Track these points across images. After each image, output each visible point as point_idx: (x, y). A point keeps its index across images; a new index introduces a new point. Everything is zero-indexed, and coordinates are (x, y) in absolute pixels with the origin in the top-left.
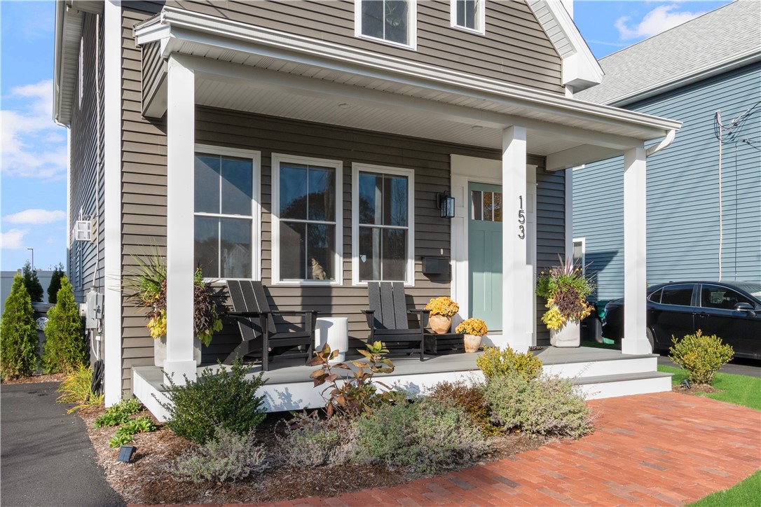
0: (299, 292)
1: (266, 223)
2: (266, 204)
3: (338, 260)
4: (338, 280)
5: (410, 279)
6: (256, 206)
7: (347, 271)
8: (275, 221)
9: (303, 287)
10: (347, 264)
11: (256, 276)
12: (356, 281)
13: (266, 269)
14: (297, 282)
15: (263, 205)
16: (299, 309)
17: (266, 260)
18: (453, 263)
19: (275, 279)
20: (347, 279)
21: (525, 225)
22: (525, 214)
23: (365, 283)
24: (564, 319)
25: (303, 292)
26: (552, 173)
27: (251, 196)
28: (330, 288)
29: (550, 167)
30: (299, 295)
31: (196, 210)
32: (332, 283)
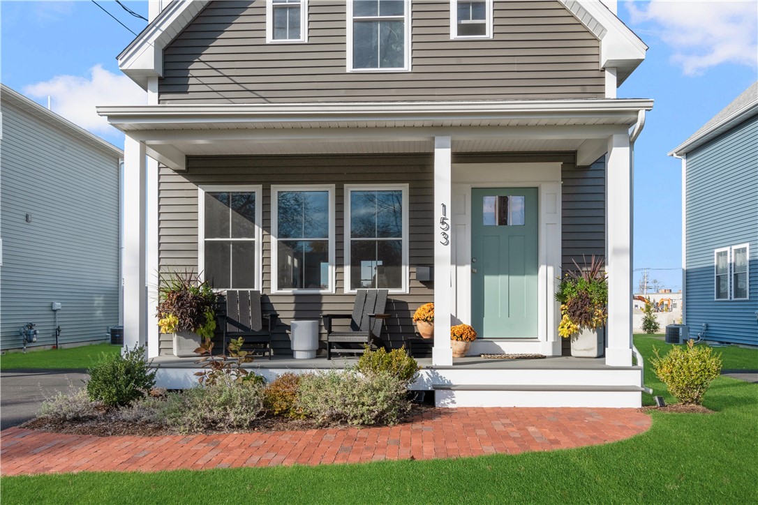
0: (292, 300)
1: (266, 244)
2: (266, 227)
3: (331, 270)
4: (331, 289)
5: (405, 289)
6: (258, 230)
7: (339, 281)
8: (274, 241)
9: (296, 295)
10: (339, 274)
11: (258, 286)
12: (347, 289)
13: (266, 281)
14: (289, 291)
15: (264, 228)
17: (267, 274)
19: (274, 289)
20: (339, 287)
21: (449, 233)
22: (449, 222)
23: (355, 291)
24: (576, 327)
25: (296, 299)
27: (253, 221)
28: (320, 296)
29: (582, 161)
30: (293, 302)
32: (323, 292)
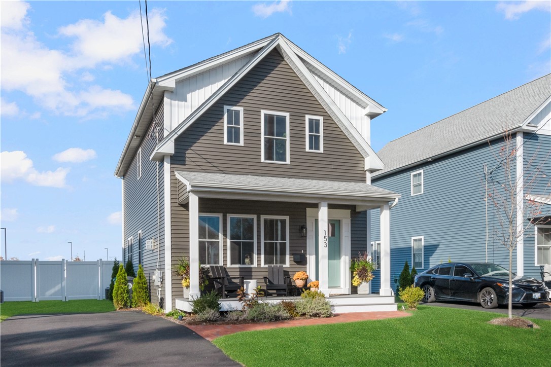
0: (238, 270)
1: (225, 242)
2: (225, 235)
3: (255, 256)
4: (255, 265)
5: (287, 265)
6: (221, 236)
7: (259, 261)
8: (229, 241)
9: (240, 268)
10: (259, 258)
11: (221, 264)
12: (263, 265)
13: (225, 261)
14: (237, 266)
15: (224, 235)
16: (239, 276)
17: (225, 257)
18: (308, 256)
19: (229, 265)
20: (259, 264)
21: (327, 242)
22: (327, 238)
23: (267, 266)
24: (360, 281)
25: (240, 270)
26: (359, 213)
27: (219, 232)
28: (251, 268)
29: (358, 210)
31: (199, 238)
32: (252, 266)
